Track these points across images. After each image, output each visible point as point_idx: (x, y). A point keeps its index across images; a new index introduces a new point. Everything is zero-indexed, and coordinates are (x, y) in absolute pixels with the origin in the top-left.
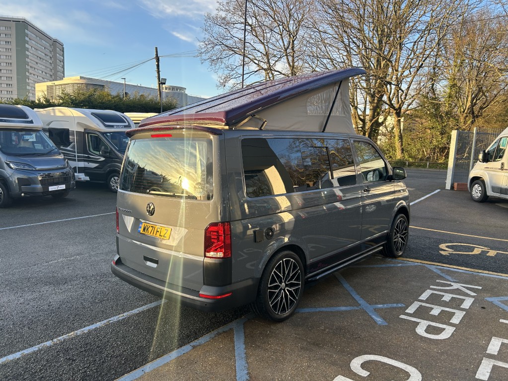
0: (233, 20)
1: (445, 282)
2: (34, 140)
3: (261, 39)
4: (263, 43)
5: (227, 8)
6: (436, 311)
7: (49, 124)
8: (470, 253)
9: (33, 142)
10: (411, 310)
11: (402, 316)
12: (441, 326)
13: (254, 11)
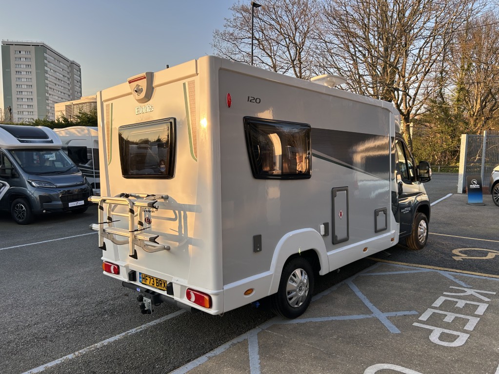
0: (239, 35)
1: (458, 288)
2: (54, 158)
3: (268, 52)
4: (270, 56)
5: (235, 24)
6: (450, 317)
7: (68, 143)
8: (484, 258)
9: (53, 161)
10: (424, 317)
11: (415, 324)
12: (455, 333)
13: (260, 26)
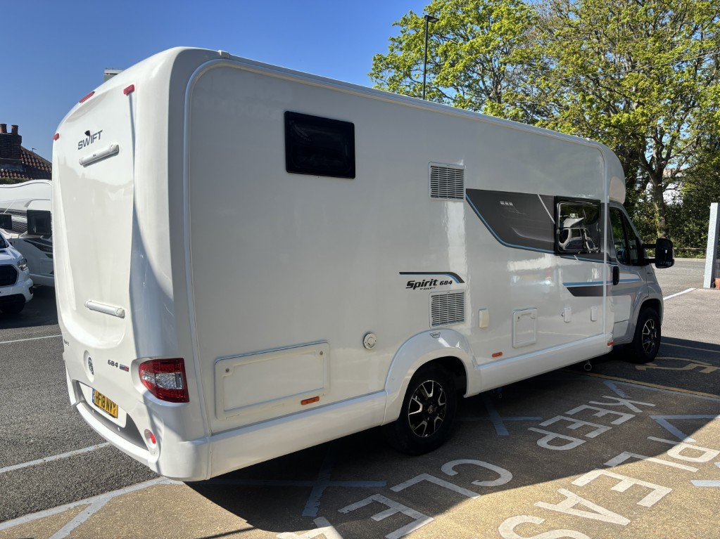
1: (613, 398)
8: (679, 369)
10: (548, 423)
11: (532, 429)
12: (571, 439)
